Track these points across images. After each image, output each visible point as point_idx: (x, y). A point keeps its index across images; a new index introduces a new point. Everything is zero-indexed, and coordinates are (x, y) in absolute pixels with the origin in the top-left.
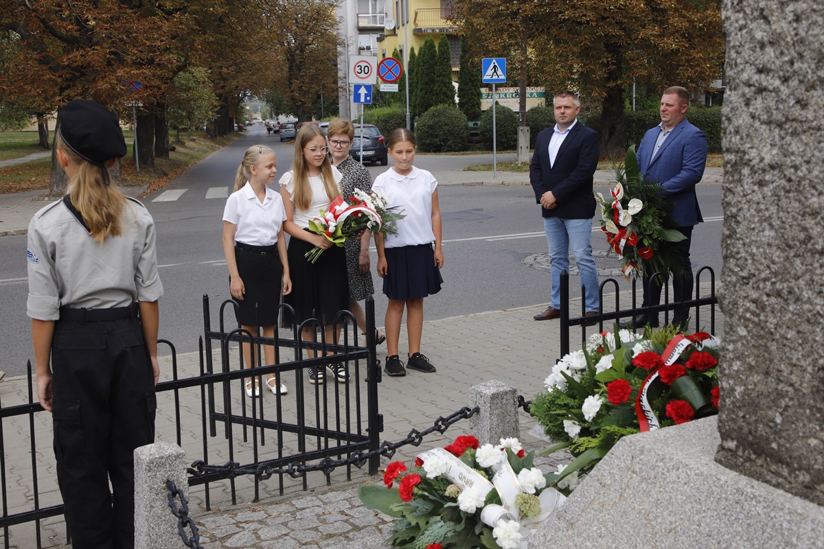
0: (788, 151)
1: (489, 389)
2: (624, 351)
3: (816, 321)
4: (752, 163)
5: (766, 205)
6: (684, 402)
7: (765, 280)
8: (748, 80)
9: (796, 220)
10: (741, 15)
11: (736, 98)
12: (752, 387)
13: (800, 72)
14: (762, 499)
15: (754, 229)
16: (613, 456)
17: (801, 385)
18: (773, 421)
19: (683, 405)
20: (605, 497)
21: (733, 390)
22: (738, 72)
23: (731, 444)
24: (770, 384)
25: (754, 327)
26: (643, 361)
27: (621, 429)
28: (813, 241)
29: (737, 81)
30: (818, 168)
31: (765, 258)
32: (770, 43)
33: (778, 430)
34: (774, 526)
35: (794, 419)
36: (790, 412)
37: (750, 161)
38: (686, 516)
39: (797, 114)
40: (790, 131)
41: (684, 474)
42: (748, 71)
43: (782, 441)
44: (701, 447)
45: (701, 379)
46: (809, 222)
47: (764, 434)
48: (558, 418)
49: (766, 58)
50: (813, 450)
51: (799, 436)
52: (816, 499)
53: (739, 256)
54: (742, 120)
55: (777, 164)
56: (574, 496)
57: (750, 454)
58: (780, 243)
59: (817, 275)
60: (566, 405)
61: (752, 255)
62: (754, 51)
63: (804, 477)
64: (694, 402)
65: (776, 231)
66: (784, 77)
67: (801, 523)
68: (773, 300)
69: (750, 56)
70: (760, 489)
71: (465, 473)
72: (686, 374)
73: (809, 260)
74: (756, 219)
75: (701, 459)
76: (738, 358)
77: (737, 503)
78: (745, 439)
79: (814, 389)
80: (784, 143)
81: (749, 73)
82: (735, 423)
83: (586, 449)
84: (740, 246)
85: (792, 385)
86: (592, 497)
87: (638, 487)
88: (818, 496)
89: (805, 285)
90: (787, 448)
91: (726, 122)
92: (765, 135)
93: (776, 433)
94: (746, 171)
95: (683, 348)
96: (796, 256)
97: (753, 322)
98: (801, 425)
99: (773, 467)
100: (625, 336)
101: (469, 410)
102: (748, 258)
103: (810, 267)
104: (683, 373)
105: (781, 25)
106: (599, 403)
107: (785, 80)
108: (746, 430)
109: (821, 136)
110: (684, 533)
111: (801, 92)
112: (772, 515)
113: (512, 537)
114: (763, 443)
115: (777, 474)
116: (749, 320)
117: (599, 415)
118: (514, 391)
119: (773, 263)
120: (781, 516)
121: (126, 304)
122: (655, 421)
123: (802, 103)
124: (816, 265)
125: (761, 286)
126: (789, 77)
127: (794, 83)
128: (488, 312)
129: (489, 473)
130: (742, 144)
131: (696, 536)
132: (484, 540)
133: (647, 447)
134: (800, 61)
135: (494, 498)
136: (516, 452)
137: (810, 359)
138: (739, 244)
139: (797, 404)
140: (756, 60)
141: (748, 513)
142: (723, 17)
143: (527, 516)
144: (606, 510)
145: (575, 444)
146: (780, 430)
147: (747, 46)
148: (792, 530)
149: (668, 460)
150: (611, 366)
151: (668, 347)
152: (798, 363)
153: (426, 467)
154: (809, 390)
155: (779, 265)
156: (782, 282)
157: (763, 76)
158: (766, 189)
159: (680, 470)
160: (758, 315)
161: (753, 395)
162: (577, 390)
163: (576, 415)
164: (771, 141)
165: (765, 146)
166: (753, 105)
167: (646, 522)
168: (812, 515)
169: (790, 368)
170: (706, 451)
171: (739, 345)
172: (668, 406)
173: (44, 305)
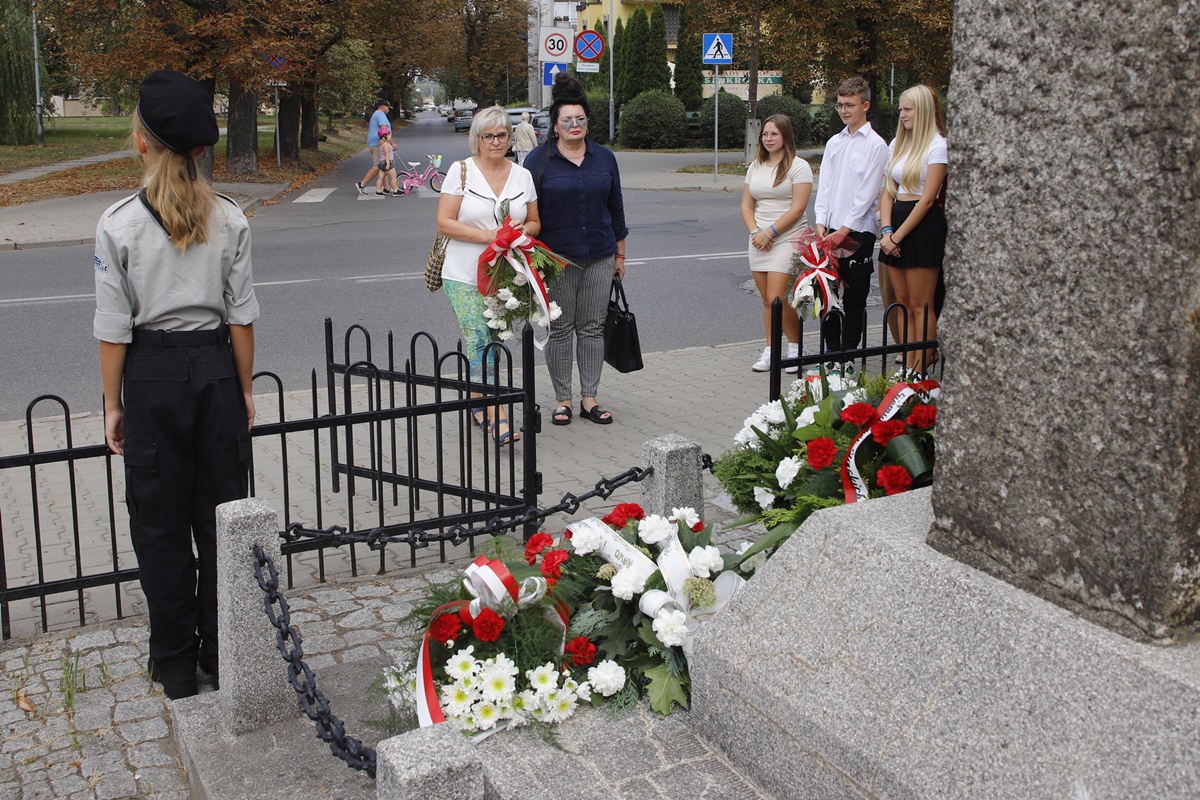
0: (1026, 150)
1: (666, 445)
2: (831, 401)
3: (1053, 368)
4: (982, 165)
5: (998, 218)
6: (900, 467)
7: (995, 315)
8: (980, 57)
9: (1033, 239)
11: (965, 80)
12: (974, 451)
13: (1042, 48)
14: (977, 592)
15: (982, 249)
16: (803, 534)
17: (1032, 450)
18: (997, 495)
19: (899, 471)
20: (789, 585)
21: (951, 454)
22: (968, 46)
23: (947, 523)
24: (995, 448)
25: (979, 375)
26: (853, 415)
27: (821, 499)
28: (1052, 267)
29: (967, 58)
30: (1061, 172)
31: (995, 287)
32: (1007, 10)
33: (1002, 506)
34: (989, 625)
35: (1022, 492)
36: (1018, 483)
37: (981, 161)
38: (885, 610)
39: (1038, 102)
40: (1029, 124)
41: (887, 559)
42: (980, 46)
43: (1007, 520)
44: (912, 525)
45: (924, 439)
46: (1049, 242)
47: (986, 511)
48: (748, 484)
49: (1001, 29)
50: (1042, 532)
51: (1027, 514)
52: (1043, 592)
53: (964, 283)
54: (971, 108)
55: (1012, 166)
56: (753, 583)
57: (968, 535)
58: (1014, 268)
59: (1057, 310)
60: (759, 469)
61: (980, 283)
62: (987, 20)
63: (1030, 565)
64: (912, 468)
65: (1010, 253)
66: (1023, 54)
67: (1021, 622)
68: (1003, 341)
69: (982, 26)
70: (977, 579)
71: (623, 550)
72: (905, 432)
73: (1047, 291)
74: (986, 237)
75: (910, 540)
76: (958, 414)
77: (948, 596)
78: (962, 517)
79: (1048, 456)
80: (1022, 139)
81: (980, 49)
82: (952, 497)
83: (778, 523)
84: (965, 271)
85: (1021, 449)
86: (774, 585)
87: (830, 573)
88: (1045, 589)
89: (1042, 323)
90: (1012, 529)
91: (953, 111)
92: (999, 129)
93: (1000, 509)
94: (975, 174)
95: (904, 399)
96: (1033, 285)
97: (979, 368)
98: (1030, 500)
99: (995, 552)
100: (835, 382)
101: (640, 470)
102: (975, 286)
103: (1048, 300)
104: (901, 431)
106: (797, 467)
107: (1024, 58)
108: (964, 505)
109: (1065, 131)
110: (881, 632)
111: (1043, 75)
112: (988, 611)
113: (675, 631)
114: (984, 522)
115: (999, 560)
116: (973, 365)
117: (797, 482)
118: (698, 449)
119: (1005, 293)
120: (998, 613)
121: (214, 326)
122: (864, 491)
123: (1044, 89)
124: (1056, 297)
125: (990, 323)
126: (1029, 54)
127: (1034, 62)
128: (692, 348)
129: (654, 551)
130: (970, 140)
131: (896, 635)
132: (642, 634)
133: (845, 523)
134: (1042, 34)
135: (657, 582)
136: (691, 526)
137: (1044, 417)
138: (965, 268)
139: (1026, 473)
140: (990, 32)
141: (960, 609)
143: (698, 605)
144: (790, 601)
145: (764, 517)
146: (1005, 506)
147: (978, 14)
148: (1010, 630)
149: (868, 541)
150: (813, 421)
151: (886, 397)
152: (1030, 422)
153: (575, 541)
154: (1042, 456)
155: (1011, 297)
156: (1015, 318)
157: (998, 52)
158: (998, 197)
159: (882, 554)
160: (984, 360)
161: (975, 461)
162: (774, 450)
163: (767, 480)
164: (1006, 136)
165: (998, 143)
166: (986, 89)
167: (836, 617)
168: (1035, 613)
169: (1020, 429)
170: (918, 530)
171: (961, 396)
172: (880, 472)
173: (110, 325)
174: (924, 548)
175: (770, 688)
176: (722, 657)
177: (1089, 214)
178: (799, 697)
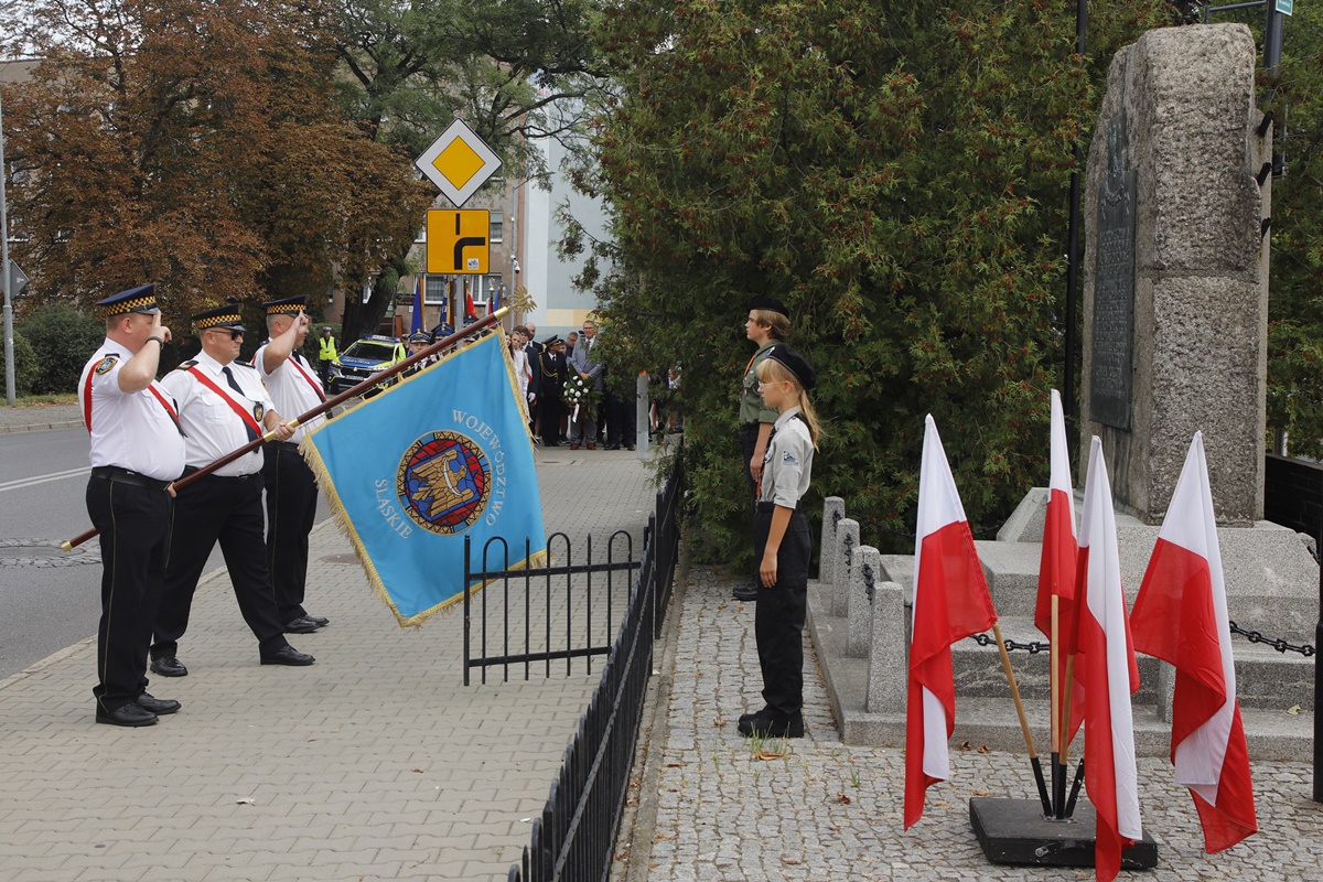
0: (1195, 380)
9: (1199, 409)
30: (1211, 387)
37: (1174, 384)
39: (1198, 365)
40: (1195, 371)
54: (1169, 367)
55: (1189, 385)
62: (1175, 337)
177: (1223, 400)
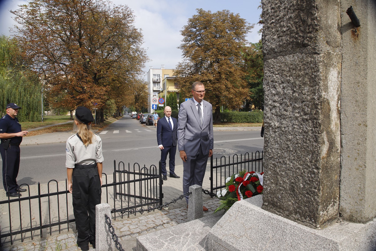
0: (282, 123)
4: (272, 126)
5: (276, 138)
7: (276, 158)
8: (271, 104)
10: (268, 87)
12: (273, 188)
14: (276, 219)
15: (273, 144)
16: (233, 207)
17: (286, 187)
18: (278, 197)
20: (231, 219)
21: (267, 189)
22: (268, 102)
23: (266, 204)
26: (238, 180)
29: (268, 104)
31: (276, 152)
32: (277, 94)
35: (284, 197)
38: (254, 224)
39: (285, 113)
40: (283, 118)
41: (254, 212)
42: (271, 102)
43: (281, 203)
45: (254, 184)
46: (289, 143)
47: (276, 201)
49: (275, 98)
51: (286, 201)
53: (269, 152)
54: (269, 115)
55: (279, 127)
57: (272, 206)
58: (280, 148)
61: (273, 151)
62: (272, 96)
63: (287, 213)
64: (252, 191)
65: (279, 145)
68: (279, 164)
70: (275, 216)
73: (289, 153)
74: (274, 142)
75: (258, 208)
76: (269, 180)
78: (270, 202)
80: (281, 121)
82: (268, 198)
87: (240, 216)
90: (282, 205)
93: (279, 200)
94: (270, 128)
95: (249, 176)
97: (273, 170)
98: (286, 198)
99: (278, 210)
105: (280, 90)
106: (226, 191)
107: (281, 104)
108: (270, 200)
110: (254, 229)
111: (286, 107)
114: (275, 204)
115: (279, 212)
116: (271, 169)
117: (227, 195)
119: (279, 154)
121: (93, 164)
122: (242, 196)
123: (286, 110)
125: (275, 160)
127: (283, 105)
130: (269, 121)
131: (257, 230)
133: (243, 205)
134: (285, 99)
138: (269, 148)
139: (285, 192)
140: (273, 99)
142: (263, 87)
147: (270, 95)
151: (244, 176)
157: (275, 103)
158: (276, 133)
160: (274, 168)
161: (273, 190)
165: (276, 122)
166: (272, 110)
167: (243, 226)
170: (259, 205)
171: (269, 176)
172: (246, 192)
173: (70, 164)
174: (261, 209)
175: (229, 243)
176: (216, 236)
178: (236, 245)
